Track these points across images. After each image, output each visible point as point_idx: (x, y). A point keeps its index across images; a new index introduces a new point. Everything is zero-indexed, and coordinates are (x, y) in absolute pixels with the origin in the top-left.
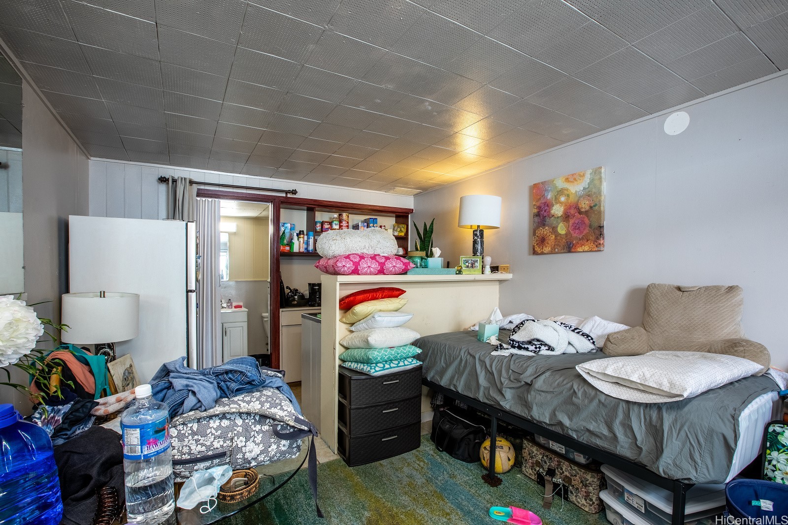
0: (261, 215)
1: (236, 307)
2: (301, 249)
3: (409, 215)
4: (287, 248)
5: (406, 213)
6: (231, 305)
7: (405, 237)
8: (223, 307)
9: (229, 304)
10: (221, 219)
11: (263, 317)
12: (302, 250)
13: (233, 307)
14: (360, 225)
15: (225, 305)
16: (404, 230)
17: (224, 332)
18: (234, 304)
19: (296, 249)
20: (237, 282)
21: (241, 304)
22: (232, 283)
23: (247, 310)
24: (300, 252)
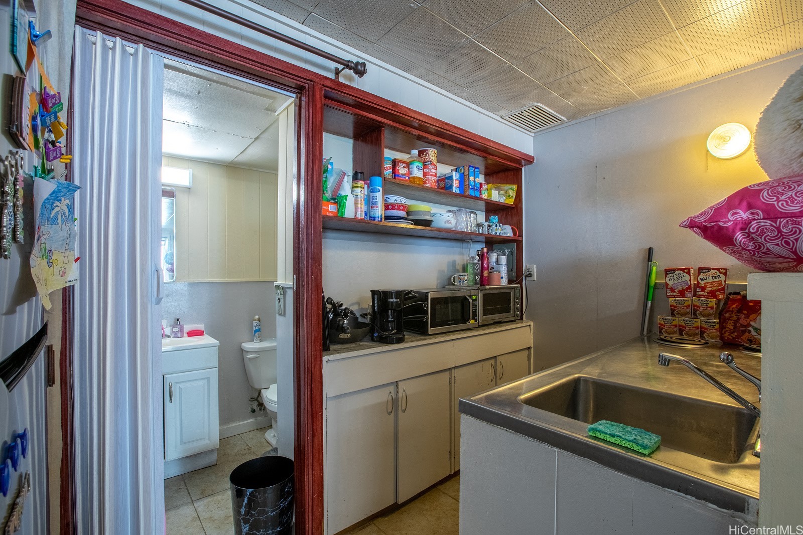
0: (244, 158)
1: (191, 334)
2: (359, 213)
3: (523, 169)
4: (333, 208)
5: (518, 162)
6: (181, 330)
7: (514, 206)
8: (164, 336)
9: (176, 330)
10: (164, 161)
11: (242, 351)
12: (361, 215)
13: (186, 335)
14: (454, 177)
15: (167, 331)
16: (512, 193)
17: (168, 394)
18: (187, 328)
19: (349, 212)
20: (192, 285)
21: (201, 327)
22: (182, 287)
23: (216, 342)
24: (356, 220)
